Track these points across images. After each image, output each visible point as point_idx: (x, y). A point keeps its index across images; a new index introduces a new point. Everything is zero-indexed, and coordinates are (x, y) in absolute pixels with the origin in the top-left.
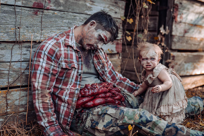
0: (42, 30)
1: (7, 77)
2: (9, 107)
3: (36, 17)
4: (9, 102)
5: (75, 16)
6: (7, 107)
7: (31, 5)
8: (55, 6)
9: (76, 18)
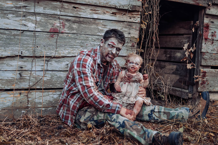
0: (56, 48)
1: (28, 81)
2: (29, 103)
3: (52, 38)
4: (30, 99)
5: (87, 38)
6: (28, 103)
7: (48, 30)
8: (68, 30)
9: (88, 39)
